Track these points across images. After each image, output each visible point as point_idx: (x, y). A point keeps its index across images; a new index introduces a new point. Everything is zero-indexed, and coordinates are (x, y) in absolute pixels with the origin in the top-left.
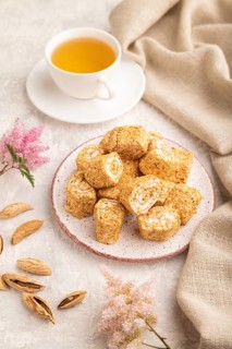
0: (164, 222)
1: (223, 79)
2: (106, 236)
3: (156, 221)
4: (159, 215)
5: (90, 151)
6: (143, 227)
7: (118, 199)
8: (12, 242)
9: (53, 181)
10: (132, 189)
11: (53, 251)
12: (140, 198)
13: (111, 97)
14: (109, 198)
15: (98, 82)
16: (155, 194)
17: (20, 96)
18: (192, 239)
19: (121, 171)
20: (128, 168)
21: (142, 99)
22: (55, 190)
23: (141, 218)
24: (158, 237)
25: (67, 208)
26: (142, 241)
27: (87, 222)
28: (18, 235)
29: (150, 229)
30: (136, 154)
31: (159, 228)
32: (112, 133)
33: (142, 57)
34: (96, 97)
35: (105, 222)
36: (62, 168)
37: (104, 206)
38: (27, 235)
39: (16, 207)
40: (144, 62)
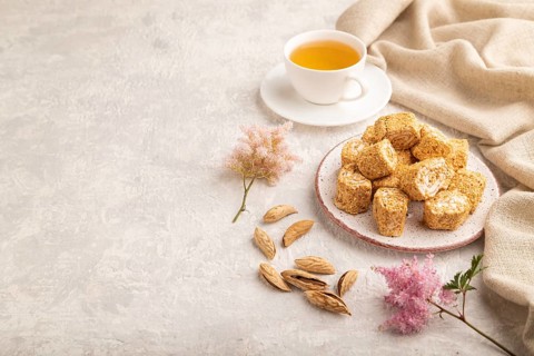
0: (454, 206)
1: (480, 70)
2: (390, 227)
3: (446, 205)
4: (448, 199)
5: (354, 145)
6: (433, 211)
7: (398, 186)
8: (283, 244)
9: (316, 181)
10: (417, 170)
11: (330, 251)
12: (426, 179)
13: (363, 93)
14: (387, 187)
15: (347, 79)
16: (441, 175)
17: (253, 107)
18: (486, 224)
19: (396, 159)
20: (401, 158)
21: (390, 102)
22: (320, 188)
23: (428, 203)
24: (449, 223)
25: (339, 205)
26: (429, 233)
27: (363, 218)
28: (289, 236)
29: (440, 213)
30: (408, 141)
31: (450, 212)
32: (378, 123)
33: (382, 60)
34: (342, 99)
35: (391, 208)
36: (322, 168)
37: (385, 194)
38: (298, 236)
39: (280, 209)
40: (385, 65)
